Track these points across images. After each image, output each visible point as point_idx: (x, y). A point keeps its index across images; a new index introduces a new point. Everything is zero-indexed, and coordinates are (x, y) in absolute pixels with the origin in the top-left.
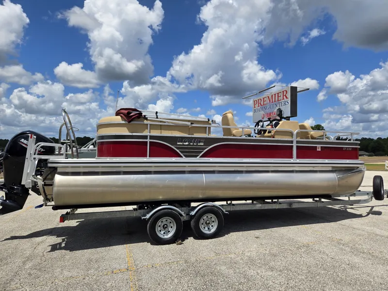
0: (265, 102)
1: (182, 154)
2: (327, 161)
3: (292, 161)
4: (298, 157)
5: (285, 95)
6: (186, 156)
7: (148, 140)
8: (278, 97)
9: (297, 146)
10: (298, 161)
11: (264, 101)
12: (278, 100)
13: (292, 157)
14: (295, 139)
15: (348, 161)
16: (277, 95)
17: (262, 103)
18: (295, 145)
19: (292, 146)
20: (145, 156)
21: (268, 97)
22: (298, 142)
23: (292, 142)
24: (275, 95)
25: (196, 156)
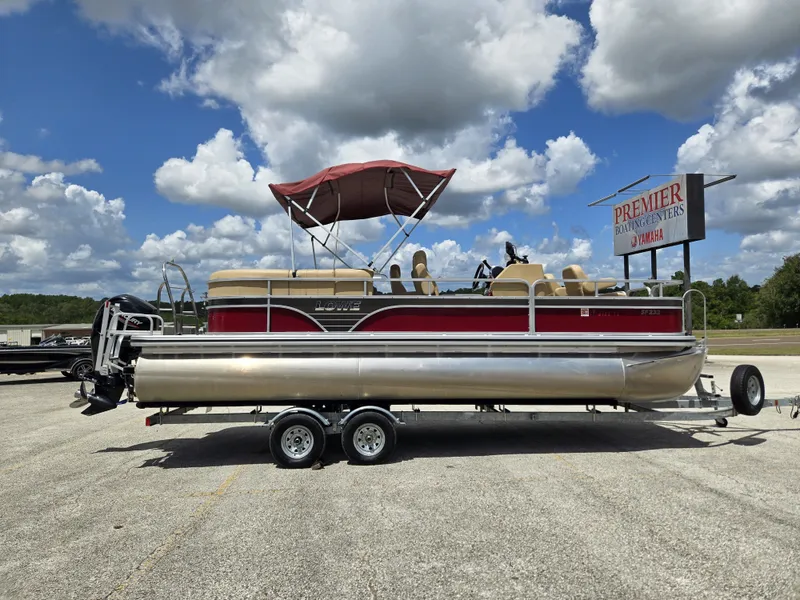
0: (637, 211)
1: (322, 327)
2: (601, 335)
3: (526, 335)
4: (538, 329)
5: (677, 195)
6: (329, 329)
7: (268, 306)
8: (662, 198)
9: (536, 309)
10: (539, 335)
11: (635, 209)
12: (663, 206)
13: (526, 329)
14: (531, 297)
15: (650, 336)
16: (659, 195)
17: (631, 214)
18: (532, 308)
19: (528, 309)
20: (263, 329)
21: (643, 199)
22: (538, 302)
23: (526, 302)
24: (656, 194)
25: (347, 329)
